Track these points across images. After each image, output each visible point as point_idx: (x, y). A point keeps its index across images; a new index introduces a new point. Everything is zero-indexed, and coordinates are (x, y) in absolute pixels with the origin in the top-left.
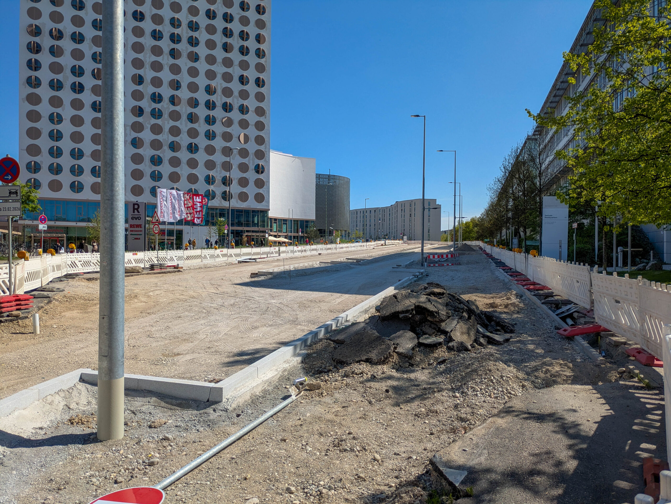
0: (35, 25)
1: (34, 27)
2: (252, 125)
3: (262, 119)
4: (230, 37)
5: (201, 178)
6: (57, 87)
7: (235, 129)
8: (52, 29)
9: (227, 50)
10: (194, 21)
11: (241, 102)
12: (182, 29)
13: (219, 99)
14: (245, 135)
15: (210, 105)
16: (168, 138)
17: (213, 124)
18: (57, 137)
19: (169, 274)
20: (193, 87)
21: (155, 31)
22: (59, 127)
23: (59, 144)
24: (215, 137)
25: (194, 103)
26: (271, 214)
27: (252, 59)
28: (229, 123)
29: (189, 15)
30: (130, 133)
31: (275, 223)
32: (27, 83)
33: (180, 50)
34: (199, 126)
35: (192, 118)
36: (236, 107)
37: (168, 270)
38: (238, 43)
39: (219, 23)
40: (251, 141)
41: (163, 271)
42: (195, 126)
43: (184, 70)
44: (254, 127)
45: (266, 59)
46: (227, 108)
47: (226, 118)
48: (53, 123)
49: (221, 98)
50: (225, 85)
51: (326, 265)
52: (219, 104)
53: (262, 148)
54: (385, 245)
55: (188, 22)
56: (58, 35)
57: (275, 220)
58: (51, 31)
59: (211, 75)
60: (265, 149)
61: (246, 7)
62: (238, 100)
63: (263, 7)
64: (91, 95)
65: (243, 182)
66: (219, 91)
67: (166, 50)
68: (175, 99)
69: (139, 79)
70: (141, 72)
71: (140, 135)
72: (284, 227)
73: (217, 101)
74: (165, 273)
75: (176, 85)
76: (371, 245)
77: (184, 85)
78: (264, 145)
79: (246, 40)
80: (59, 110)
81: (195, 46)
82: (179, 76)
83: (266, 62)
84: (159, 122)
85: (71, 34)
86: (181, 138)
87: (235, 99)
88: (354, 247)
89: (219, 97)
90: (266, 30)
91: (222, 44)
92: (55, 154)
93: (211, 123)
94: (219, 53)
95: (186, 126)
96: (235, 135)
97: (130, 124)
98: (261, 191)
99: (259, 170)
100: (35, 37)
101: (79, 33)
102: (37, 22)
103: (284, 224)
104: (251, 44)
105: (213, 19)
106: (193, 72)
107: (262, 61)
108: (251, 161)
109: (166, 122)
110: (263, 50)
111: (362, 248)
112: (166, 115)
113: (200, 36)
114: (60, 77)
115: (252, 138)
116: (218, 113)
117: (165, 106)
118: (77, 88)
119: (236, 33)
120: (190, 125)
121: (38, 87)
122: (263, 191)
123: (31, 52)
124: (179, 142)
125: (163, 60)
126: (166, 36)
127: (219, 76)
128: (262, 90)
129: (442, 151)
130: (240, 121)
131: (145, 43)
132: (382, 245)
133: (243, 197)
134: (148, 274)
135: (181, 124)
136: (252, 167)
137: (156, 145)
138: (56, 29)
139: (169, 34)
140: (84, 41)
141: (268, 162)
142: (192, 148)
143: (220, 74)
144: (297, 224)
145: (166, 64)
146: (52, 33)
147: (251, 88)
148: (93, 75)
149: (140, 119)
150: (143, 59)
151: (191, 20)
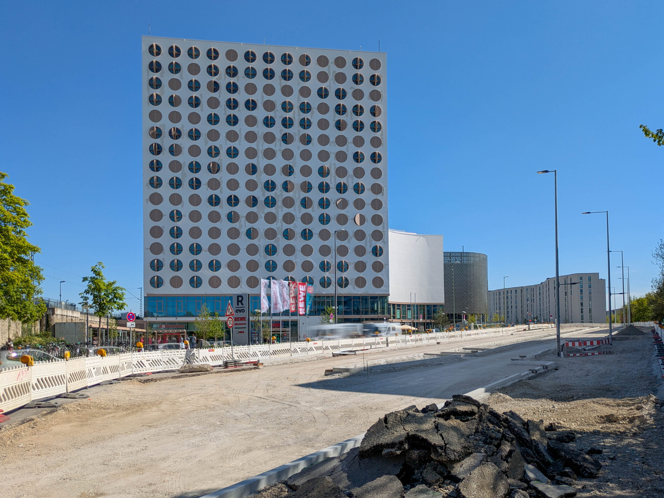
0: (157, 127)
1: (155, 129)
2: (368, 205)
3: (379, 197)
4: (343, 114)
5: (316, 265)
6: (176, 185)
7: (350, 211)
8: (171, 130)
9: (340, 128)
10: (306, 102)
11: (356, 180)
12: (294, 113)
13: (333, 181)
14: (361, 215)
15: (324, 188)
16: (282, 226)
17: (327, 208)
18: (177, 234)
19: (243, 372)
20: (306, 171)
21: (267, 118)
22: (179, 224)
23: (178, 240)
24: (330, 221)
25: (307, 187)
26: (391, 300)
27: (367, 134)
28: (344, 204)
29: (301, 97)
30: (245, 224)
31: (398, 309)
32: (150, 184)
33: (293, 134)
34: (313, 211)
35: (305, 203)
36: (350, 186)
37: (245, 367)
38: (352, 119)
39: (332, 101)
40: (367, 222)
41: (238, 368)
42: (309, 211)
43: (297, 154)
44: (370, 206)
45: (382, 132)
46: (341, 188)
47: (341, 200)
48: (173, 220)
49: (335, 179)
50: (339, 164)
51: (432, 357)
52: (333, 186)
53: (380, 228)
54: (529, 329)
55: (299, 104)
56: (177, 134)
57: (399, 305)
58: (170, 131)
59: (324, 156)
60: (383, 229)
61: (359, 79)
62: (353, 179)
63: (378, 76)
64: (207, 190)
65: (360, 267)
66: (333, 172)
67: (279, 136)
68: (288, 186)
69: (252, 169)
70: (254, 161)
71: (254, 225)
72: (409, 313)
73: (331, 183)
74: (238, 370)
75: (289, 171)
76: (510, 331)
77: (297, 170)
78: (382, 225)
79: (360, 115)
80: (179, 208)
81: (308, 128)
82: (291, 161)
83: (382, 135)
84: (273, 210)
85: (188, 131)
86: (295, 224)
87: (349, 178)
88: (486, 333)
89: (333, 178)
90: (382, 101)
91: (335, 122)
92: (176, 251)
93: (325, 206)
94: (332, 132)
95: (300, 212)
96: (350, 217)
97: (245, 215)
98: (379, 275)
99: (377, 251)
100: (157, 138)
101: (195, 129)
102: (158, 124)
103: (408, 309)
104: (366, 118)
105: (325, 98)
106: (306, 155)
107: (378, 134)
108: (368, 244)
109: (280, 209)
110: (378, 122)
111: (497, 334)
112: (279, 203)
113: (312, 117)
114: (178, 175)
115: (369, 218)
116: (333, 195)
117: (279, 193)
118: (194, 184)
119: (349, 109)
120: (304, 211)
121: (159, 187)
122: (382, 275)
123: (153, 154)
124: (293, 229)
125: (275, 146)
126: (278, 122)
127: (332, 156)
128: (378, 165)
129: (589, 213)
130: (355, 201)
131: (258, 131)
132: (525, 330)
133: (361, 282)
134: (218, 372)
135: (295, 210)
136: (369, 249)
137: (271, 234)
138: (174, 128)
139: (281, 119)
140: (200, 136)
141: (387, 243)
142: (307, 235)
143: (333, 153)
144: (424, 309)
145: (279, 150)
146: (171, 133)
147: (367, 165)
148: (209, 169)
149: (254, 209)
150: (256, 149)
151: (302, 102)
